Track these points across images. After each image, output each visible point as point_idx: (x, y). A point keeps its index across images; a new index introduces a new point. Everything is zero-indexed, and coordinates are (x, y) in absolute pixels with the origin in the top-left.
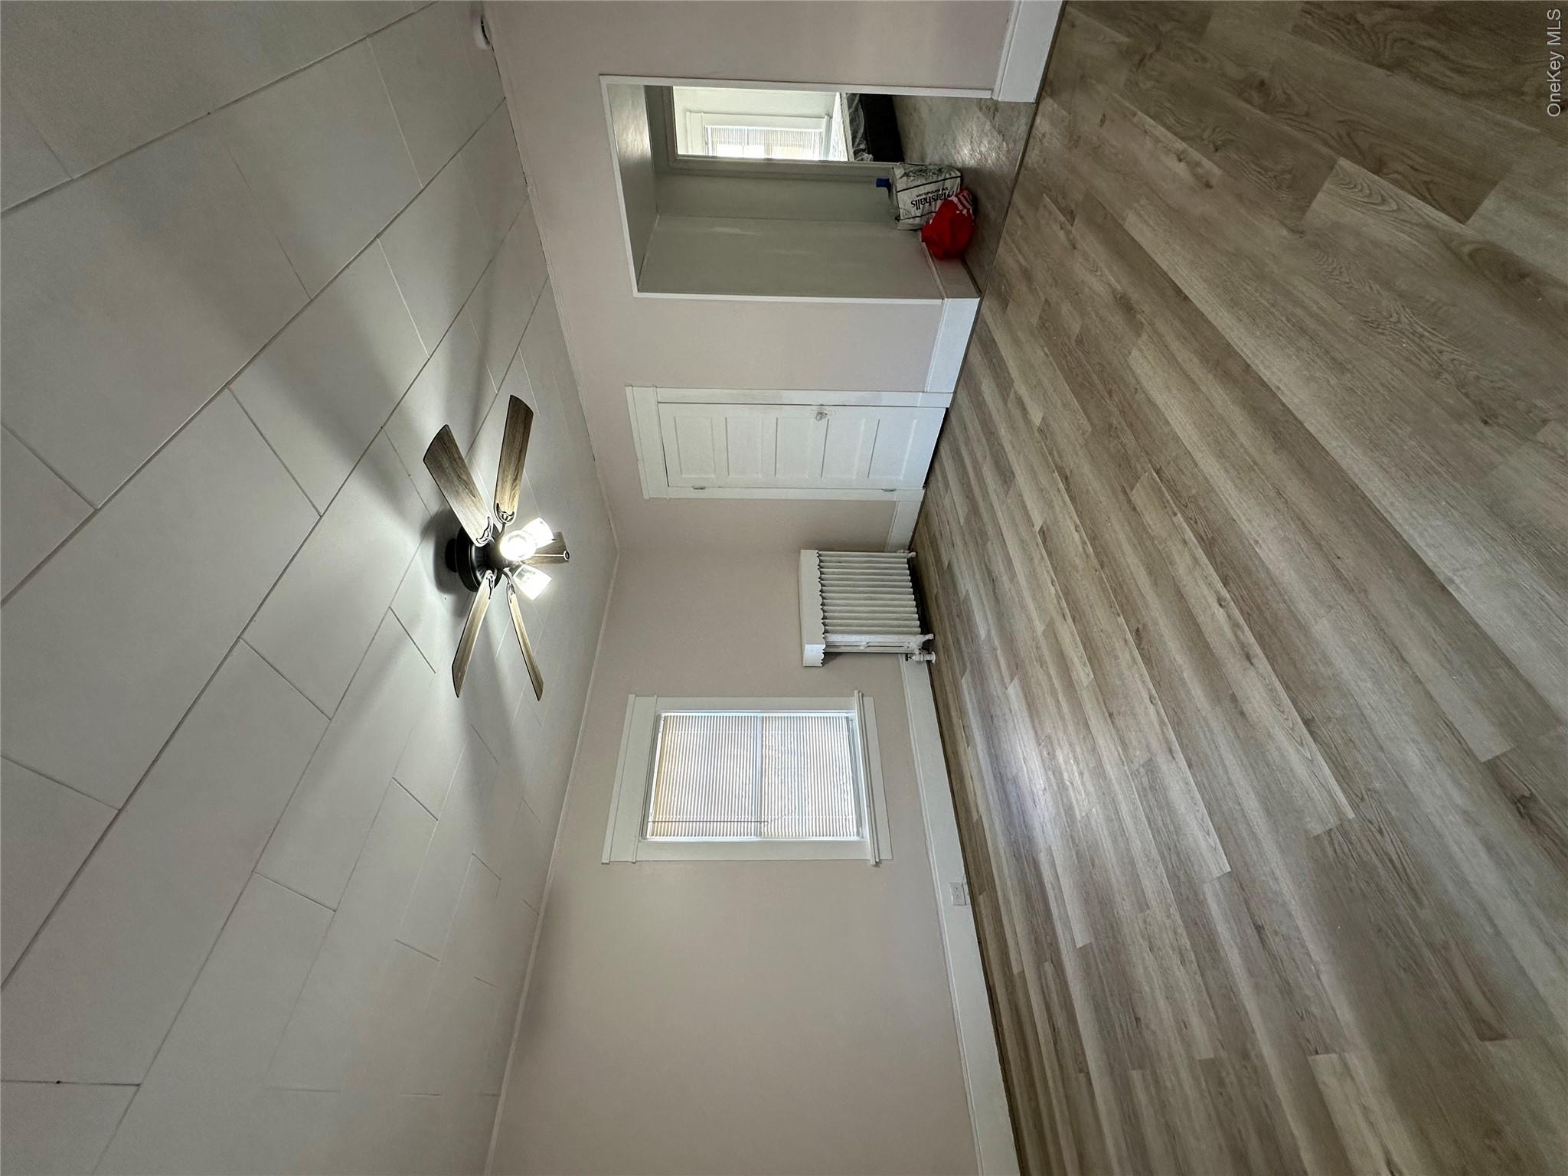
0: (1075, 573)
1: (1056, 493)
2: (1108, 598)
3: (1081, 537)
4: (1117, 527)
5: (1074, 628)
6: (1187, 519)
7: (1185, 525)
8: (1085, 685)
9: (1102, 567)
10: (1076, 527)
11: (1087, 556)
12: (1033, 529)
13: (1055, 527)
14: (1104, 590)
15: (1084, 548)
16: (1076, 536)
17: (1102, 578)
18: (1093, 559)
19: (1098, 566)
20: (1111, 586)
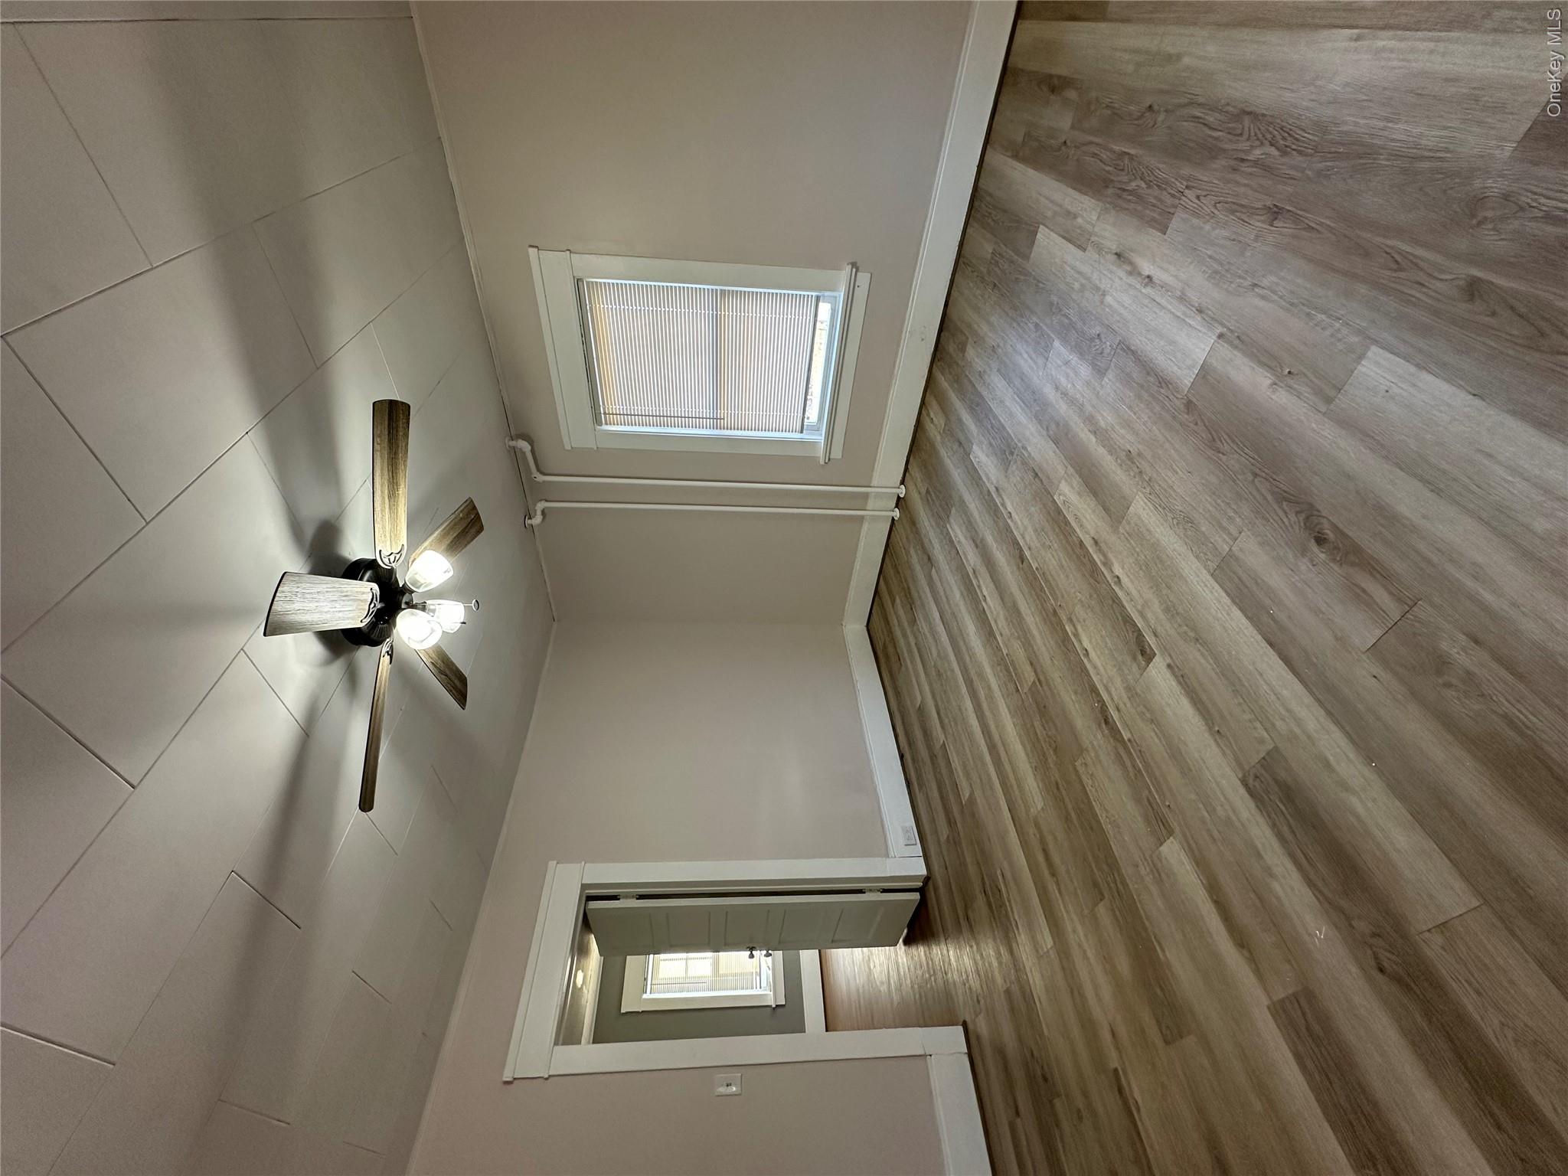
0: (1083, 599)
1: (1121, 706)
2: (1047, 581)
3: (1080, 641)
4: (1043, 649)
5: (1081, 536)
6: (1000, 650)
7: (1001, 645)
8: (1063, 482)
9: (1055, 611)
10: (1088, 655)
11: (1070, 620)
12: (1169, 661)
13: (1120, 659)
14: (1051, 588)
15: (1076, 629)
16: (1086, 644)
17: (1054, 599)
18: (1064, 618)
19: (1059, 611)
20: (1045, 593)
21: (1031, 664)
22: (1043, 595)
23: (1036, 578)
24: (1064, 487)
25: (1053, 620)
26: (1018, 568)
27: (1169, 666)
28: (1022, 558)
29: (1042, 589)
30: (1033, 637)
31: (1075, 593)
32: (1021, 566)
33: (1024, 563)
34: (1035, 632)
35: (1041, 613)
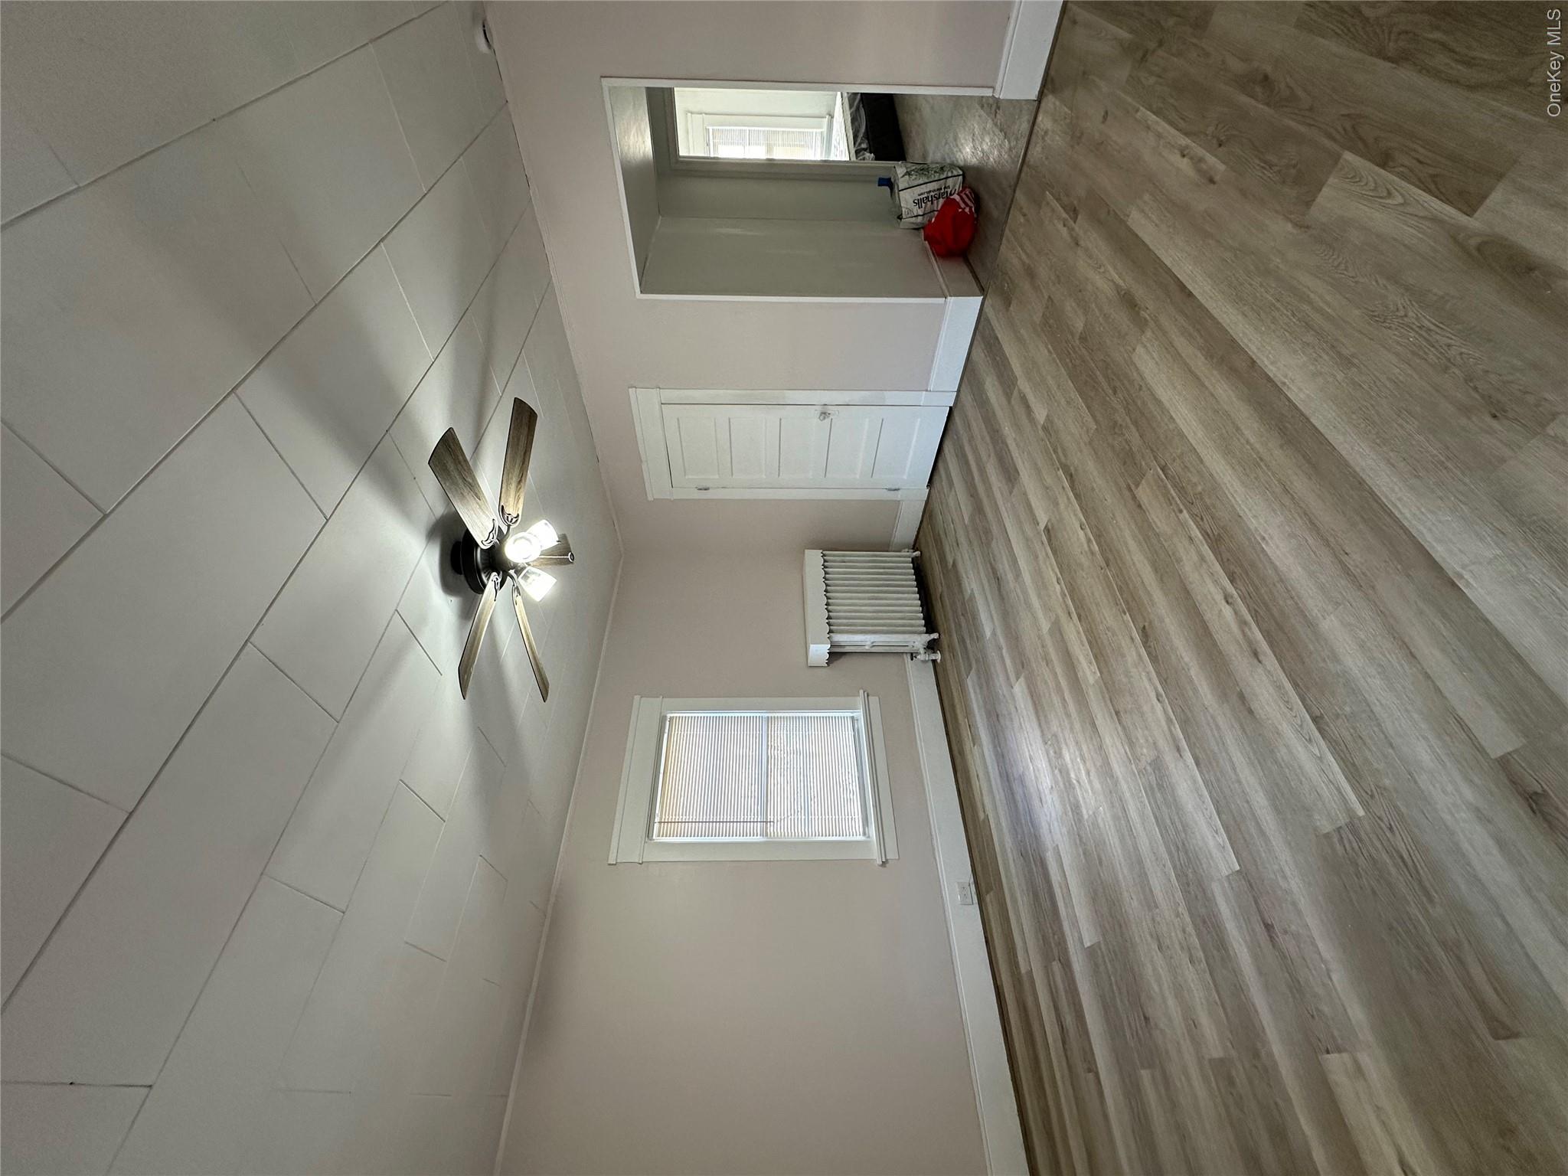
0: (1081, 572)
1: (1061, 491)
2: (1114, 595)
3: (1086, 534)
4: (1123, 524)
5: (1080, 627)
6: (1193, 516)
7: (1191, 522)
8: (1091, 683)
9: (1108, 565)
10: (1081, 525)
11: (1092, 554)
12: (1038, 528)
13: (1061, 526)
14: (1109, 586)
15: (1089, 546)
16: (1081, 533)
17: (1107, 576)
18: (1099, 556)
19: (1103, 564)
20: (1116, 584)
21: (1140, 506)
22: (1120, 583)
23: (1127, 603)
24: (1091, 680)
25: (1110, 556)
26: (1150, 623)
27: (1038, 524)
28: (1145, 633)
29: (1120, 589)
30: (1134, 537)
31: (1088, 578)
32: (1146, 624)
33: (1142, 626)
34: (1132, 544)
35: (1124, 563)
